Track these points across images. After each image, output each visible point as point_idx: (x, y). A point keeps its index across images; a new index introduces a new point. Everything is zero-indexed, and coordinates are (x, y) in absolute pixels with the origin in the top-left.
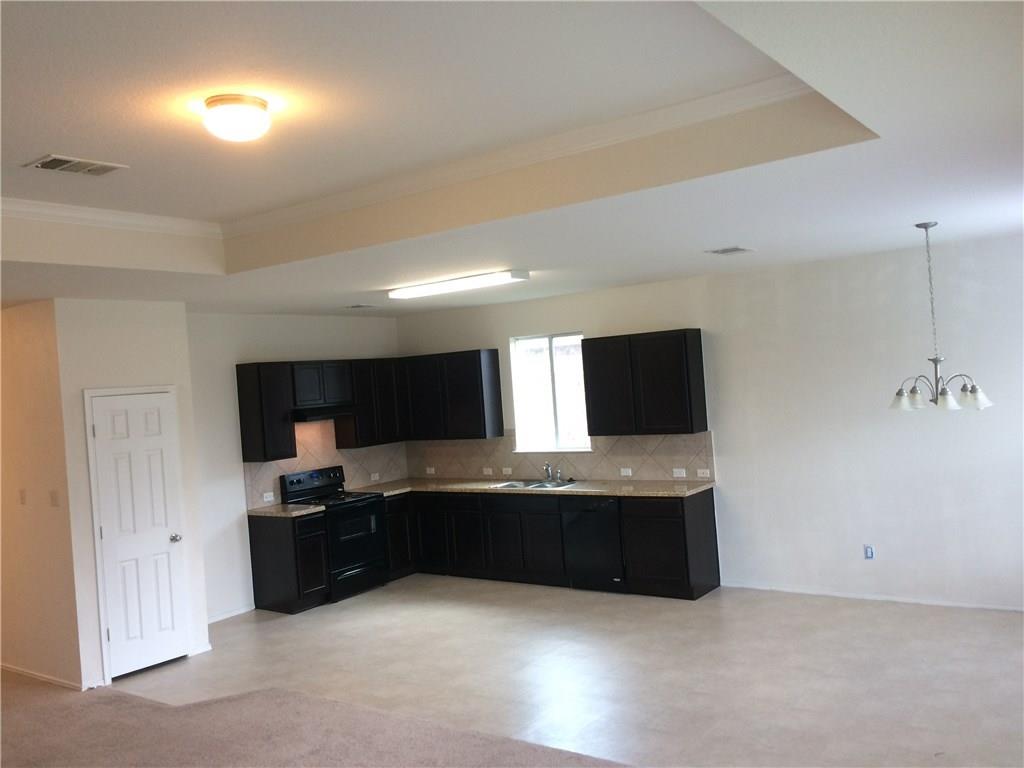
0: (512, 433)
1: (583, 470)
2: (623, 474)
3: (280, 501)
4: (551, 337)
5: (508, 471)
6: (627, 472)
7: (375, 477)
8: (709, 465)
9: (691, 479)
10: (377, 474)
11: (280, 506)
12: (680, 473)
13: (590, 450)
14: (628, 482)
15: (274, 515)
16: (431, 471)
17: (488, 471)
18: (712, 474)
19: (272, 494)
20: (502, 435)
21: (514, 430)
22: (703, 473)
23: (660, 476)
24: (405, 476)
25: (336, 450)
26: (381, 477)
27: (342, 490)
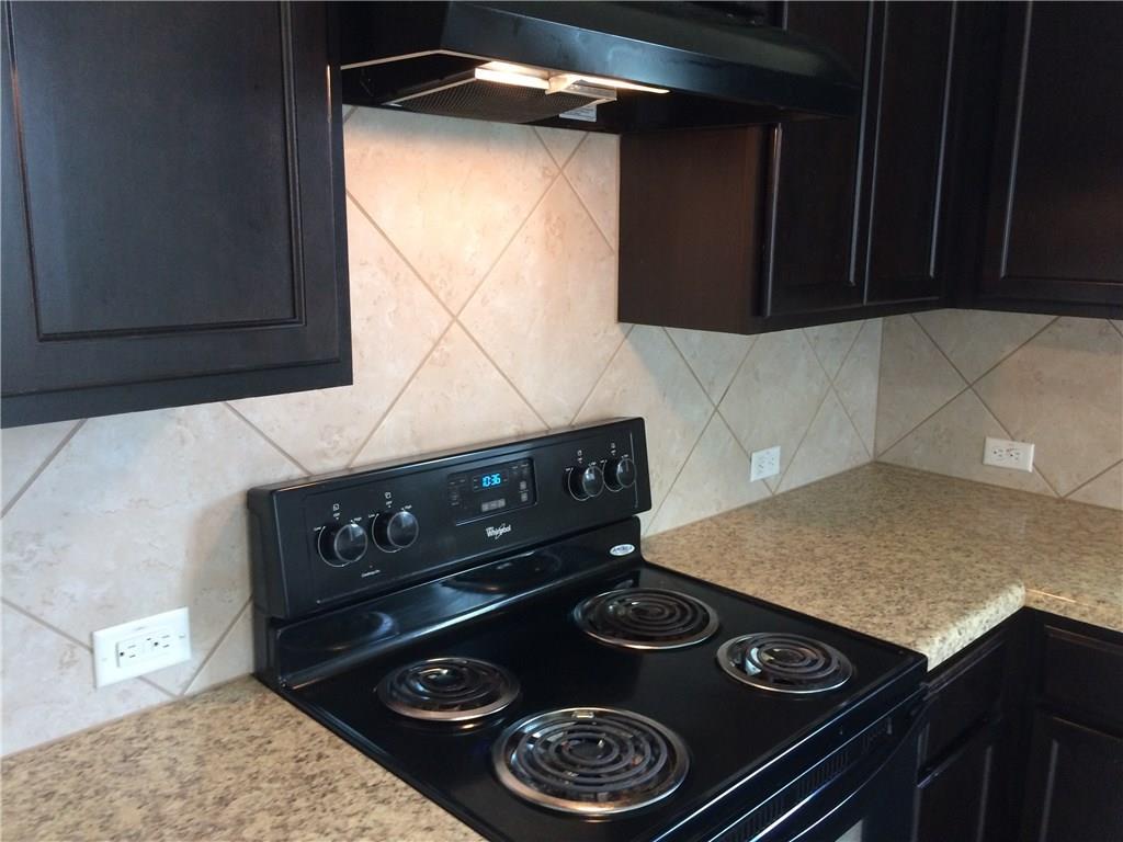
24: (865, 459)
25: (617, 330)
26: (786, 463)
27: (630, 549)
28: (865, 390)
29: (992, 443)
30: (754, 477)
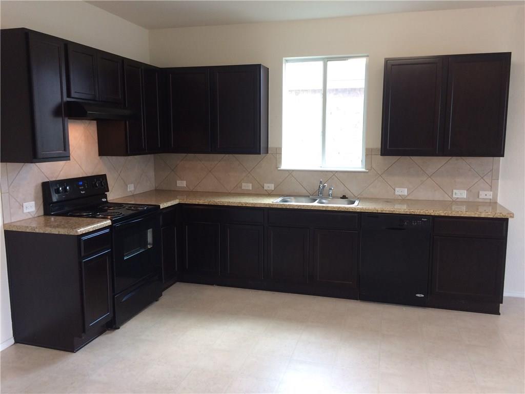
0: (278, 151)
1: (353, 189)
2: (397, 193)
3: (42, 212)
4: (326, 61)
5: (270, 187)
6: (402, 192)
7: (131, 188)
8: (493, 187)
9: (471, 200)
10: (133, 185)
11: (42, 219)
12: (461, 194)
13: (364, 170)
14: (403, 200)
15: (37, 231)
16: (182, 184)
17: (247, 186)
18: (495, 195)
19: (33, 203)
20: (267, 153)
21: (280, 149)
22: (486, 195)
23: (438, 196)
24: (153, 188)
25: (99, 158)
26: (135, 188)
27: (105, 200)
28: (152, 174)
29: (178, 182)
30: (128, 190)
